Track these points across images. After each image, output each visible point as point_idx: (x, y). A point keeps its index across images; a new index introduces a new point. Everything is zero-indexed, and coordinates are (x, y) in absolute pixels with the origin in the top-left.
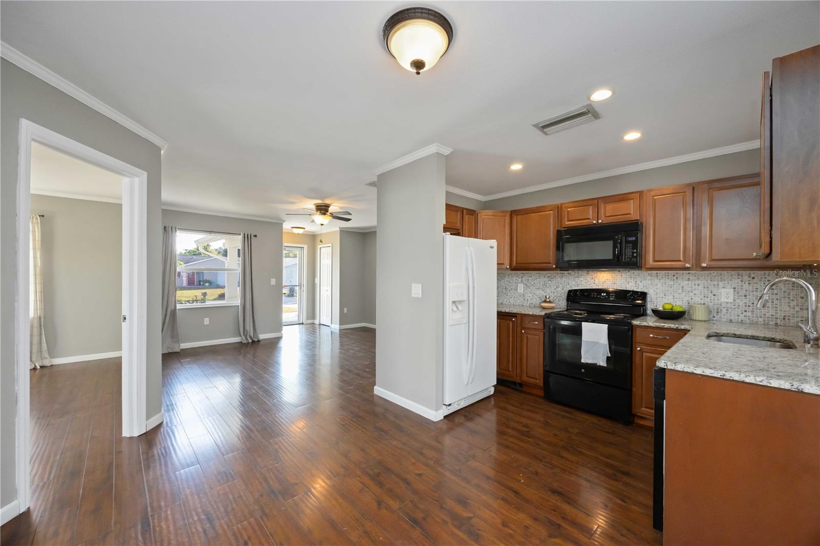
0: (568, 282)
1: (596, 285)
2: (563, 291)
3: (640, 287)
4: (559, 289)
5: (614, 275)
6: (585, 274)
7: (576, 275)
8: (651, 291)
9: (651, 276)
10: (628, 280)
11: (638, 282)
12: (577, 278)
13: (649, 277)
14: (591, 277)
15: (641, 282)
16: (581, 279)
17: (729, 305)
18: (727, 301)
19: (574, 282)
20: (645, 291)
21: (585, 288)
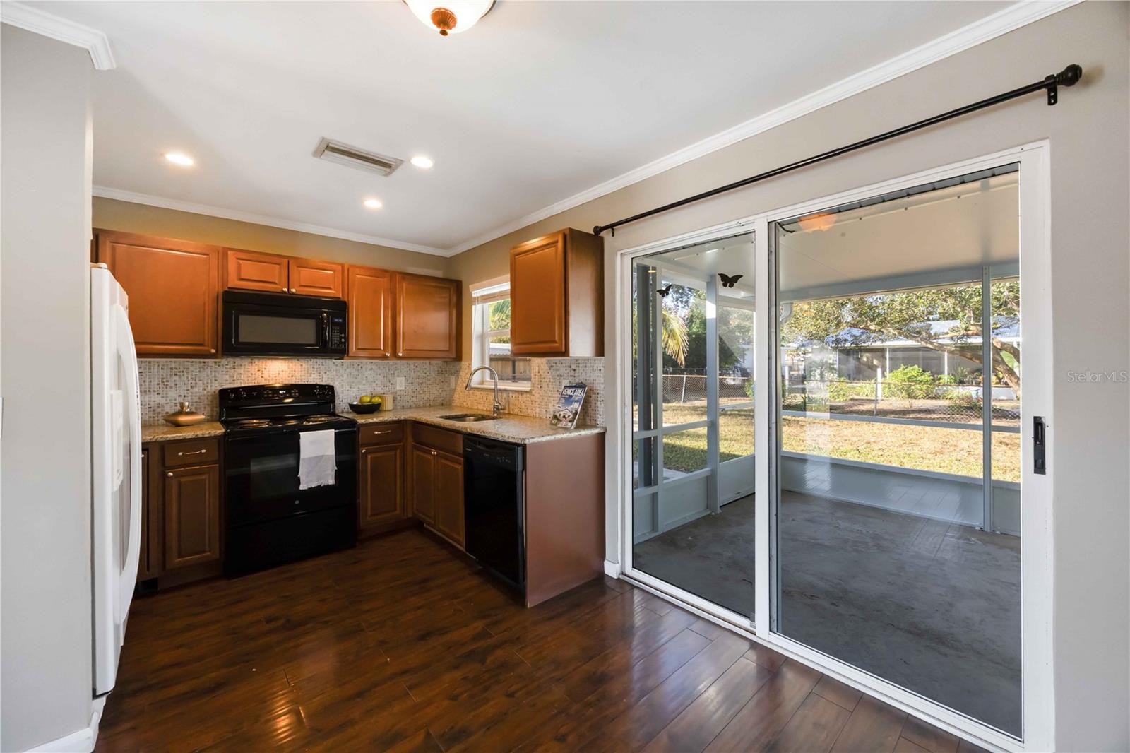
0: (215, 376)
1: (266, 379)
2: (205, 392)
3: (324, 380)
4: (196, 390)
5: (291, 365)
6: (247, 364)
7: (231, 365)
8: (337, 383)
9: (337, 365)
10: (309, 372)
11: (322, 373)
12: (233, 370)
13: (334, 367)
14: (257, 367)
15: (325, 373)
16: (239, 371)
17: (402, 393)
18: (401, 388)
19: (227, 377)
20: (331, 384)
21: (246, 385)
